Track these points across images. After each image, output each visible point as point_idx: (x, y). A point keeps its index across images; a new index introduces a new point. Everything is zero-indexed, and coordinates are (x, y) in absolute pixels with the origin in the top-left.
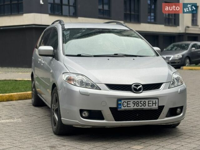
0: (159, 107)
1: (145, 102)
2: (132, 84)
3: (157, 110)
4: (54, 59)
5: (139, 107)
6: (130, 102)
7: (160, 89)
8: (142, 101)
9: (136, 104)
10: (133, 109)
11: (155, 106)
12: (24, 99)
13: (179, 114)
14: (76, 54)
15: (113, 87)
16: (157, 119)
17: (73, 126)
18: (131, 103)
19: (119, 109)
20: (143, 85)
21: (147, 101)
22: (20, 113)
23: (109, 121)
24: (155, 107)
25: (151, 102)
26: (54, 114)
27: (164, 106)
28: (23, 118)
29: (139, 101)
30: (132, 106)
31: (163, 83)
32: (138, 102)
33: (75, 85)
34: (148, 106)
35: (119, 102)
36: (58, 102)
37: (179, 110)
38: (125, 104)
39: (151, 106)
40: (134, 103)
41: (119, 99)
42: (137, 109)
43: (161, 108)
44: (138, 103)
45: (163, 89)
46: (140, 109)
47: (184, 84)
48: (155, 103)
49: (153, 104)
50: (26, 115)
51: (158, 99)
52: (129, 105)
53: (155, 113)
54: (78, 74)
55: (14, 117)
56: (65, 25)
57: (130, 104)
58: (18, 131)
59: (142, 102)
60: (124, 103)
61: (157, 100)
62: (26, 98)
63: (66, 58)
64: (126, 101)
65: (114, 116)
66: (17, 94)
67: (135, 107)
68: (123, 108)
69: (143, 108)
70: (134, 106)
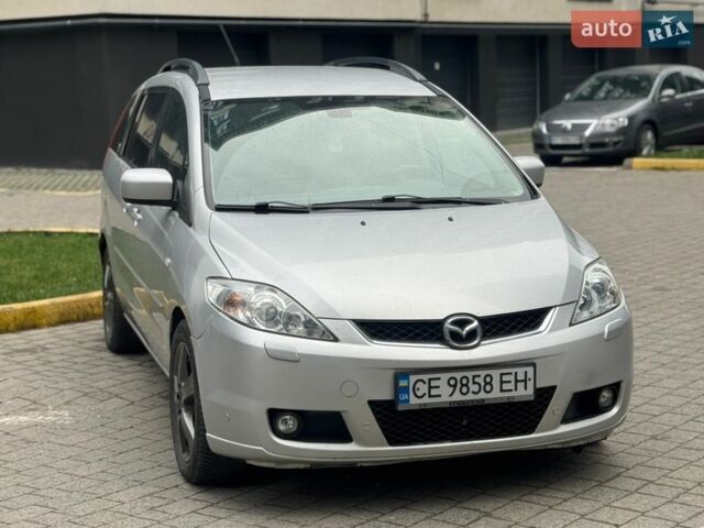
0: (538, 391)
1: (488, 380)
2: (442, 317)
3: (531, 401)
4: (177, 214)
5: (470, 397)
6: (439, 379)
7: (542, 328)
8: (479, 376)
9: (459, 385)
10: (451, 403)
11: (526, 388)
12: (78, 320)
13: (609, 408)
14: (253, 202)
15: (380, 331)
16: (531, 433)
17: (249, 462)
18: (443, 383)
19: (401, 407)
20: (484, 321)
21: (496, 374)
22: (67, 385)
23: (367, 446)
24: (525, 393)
25: (512, 378)
26: (180, 412)
27: (554, 388)
28: (74, 407)
29: (470, 374)
30: (445, 395)
31: (551, 308)
32: (467, 378)
33: (250, 325)
34: (502, 390)
35: (402, 383)
36: (192, 375)
37: (606, 395)
38: (423, 389)
39: (511, 390)
40: (452, 382)
41: (402, 373)
42: (463, 402)
43: (545, 395)
44: (464, 381)
45: (551, 331)
46: (472, 401)
47: (623, 303)
48: (525, 381)
49: (519, 384)
50: (86, 395)
51: (534, 365)
52: (433, 392)
53: (525, 414)
54: (260, 285)
55: (45, 401)
56: (210, 87)
57: (437, 387)
58: (59, 464)
59: (480, 380)
60: (419, 385)
61: (530, 370)
62: (85, 317)
63: (218, 217)
64: (426, 377)
65: (383, 430)
66: (53, 304)
67: (457, 397)
68: (413, 400)
69: (483, 400)
70: (451, 395)
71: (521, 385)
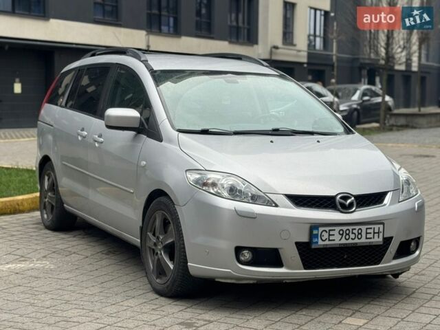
0: (385, 239)
1: (360, 231)
3: (381, 245)
4: (144, 136)
5: (350, 241)
6: (334, 230)
7: (385, 203)
8: (355, 229)
9: (344, 234)
10: (340, 244)
11: (379, 237)
13: (414, 252)
14: (199, 128)
15: (300, 202)
16: (376, 264)
18: (336, 233)
19: (313, 246)
20: (357, 197)
21: (364, 228)
22: (38, 247)
23: (291, 270)
24: (378, 240)
25: (371, 231)
27: (392, 238)
28: (50, 259)
29: (350, 228)
30: (337, 240)
31: (388, 192)
32: (348, 230)
34: (367, 238)
35: (315, 232)
37: (413, 245)
38: (326, 236)
39: (371, 238)
40: (341, 232)
41: (314, 226)
42: (346, 244)
43: (388, 241)
44: (348, 232)
45: (390, 205)
46: (351, 244)
47: (419, 192)
48: (378, 233)
51: (383, 224)
52: (331, 238)
53: (374, 253)
56: (149, 62)
57: (334, 235)
58: (68, 289)
59: (355, 231)
60: (324, 233)
61: (381, 226)
63: (183, 136)
64: (327, 229)
65: (302, 260)
67: (344, 241)
68: (320, 242)
69: (356, 243)
71: (376, 235)
